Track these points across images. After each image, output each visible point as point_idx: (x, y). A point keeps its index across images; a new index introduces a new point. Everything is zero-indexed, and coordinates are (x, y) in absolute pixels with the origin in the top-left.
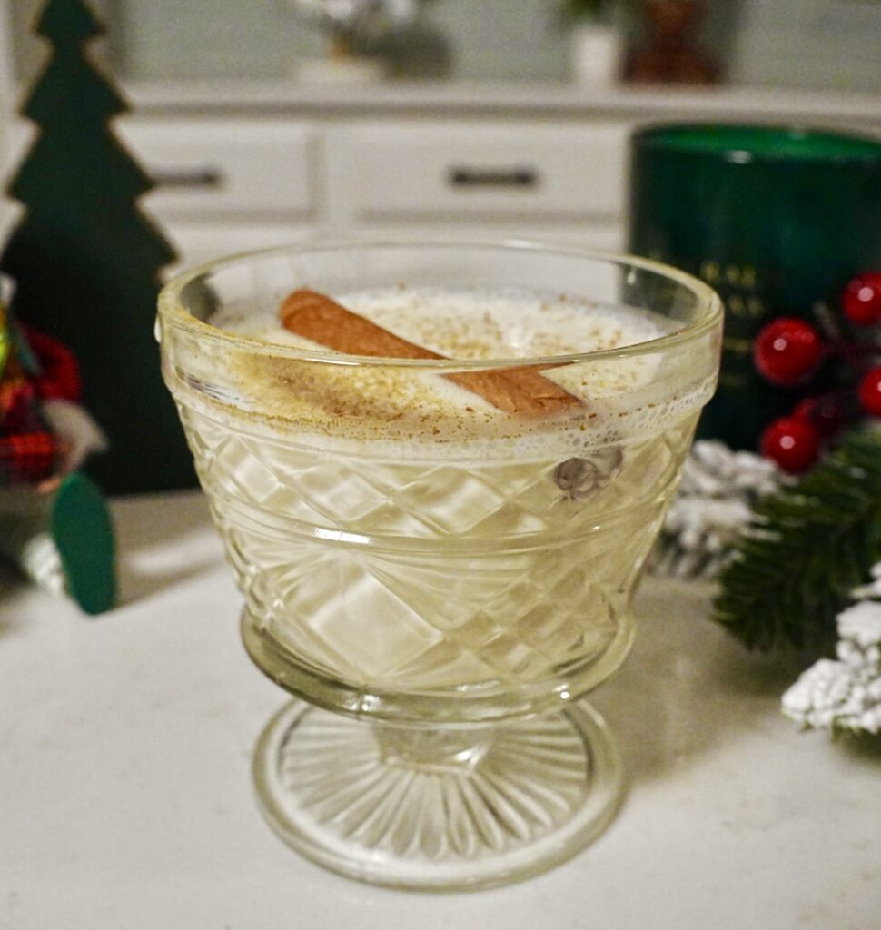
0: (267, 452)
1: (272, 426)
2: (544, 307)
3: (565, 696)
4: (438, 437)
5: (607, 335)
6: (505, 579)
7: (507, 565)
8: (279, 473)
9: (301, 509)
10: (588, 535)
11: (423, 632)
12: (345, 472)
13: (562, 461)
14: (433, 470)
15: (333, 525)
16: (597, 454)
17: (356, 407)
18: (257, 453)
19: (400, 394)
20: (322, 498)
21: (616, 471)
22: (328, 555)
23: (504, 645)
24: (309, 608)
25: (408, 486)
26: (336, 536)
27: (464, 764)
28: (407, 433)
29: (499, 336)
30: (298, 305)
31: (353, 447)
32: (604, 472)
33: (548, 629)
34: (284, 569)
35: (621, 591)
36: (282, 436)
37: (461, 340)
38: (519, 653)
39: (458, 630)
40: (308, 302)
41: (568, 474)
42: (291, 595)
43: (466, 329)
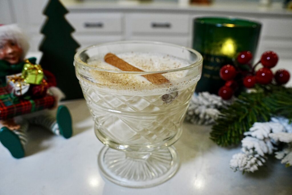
0: (97, 92)
1: (98, 86)
2: (164, 58)
3: (166, 145)
4: (135, 89)
5: (177, 64)
6: (151, 121)
7: (151, 118)
8: (99, 96)
9: (104, 104)
10: (170, 111)
11: (132, 132)
12: (114, 97)
13: (164, 95)
14: (134, 96)
15: (111, 108)
16: (172, 93)
17: (117, 81)
18: (94, 91)
19: (128, 78)
20: (109, 102)
21: (176, 97)
22: (111, 115)
23: (151, 135)
24: (107, 126)
25: (128, 100)
26: (112, 111)
27: (144, 159)
28: (128, 88)
29: (153, 64)
30: (108, 57)
31: (115, 91)
32: (174, 97)
33: (161, 131)
34: (101, 117)
35: (178, 123)
36: (100, 88)
37: (144, 65)
38: (155, 137)
39: (140, 132)
40: (111, 56)
41: (165, 98)
42: (103, 123)
43: (146, 62)
